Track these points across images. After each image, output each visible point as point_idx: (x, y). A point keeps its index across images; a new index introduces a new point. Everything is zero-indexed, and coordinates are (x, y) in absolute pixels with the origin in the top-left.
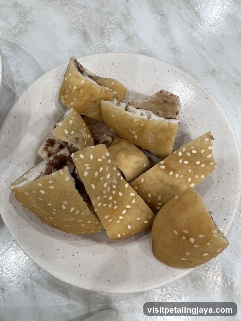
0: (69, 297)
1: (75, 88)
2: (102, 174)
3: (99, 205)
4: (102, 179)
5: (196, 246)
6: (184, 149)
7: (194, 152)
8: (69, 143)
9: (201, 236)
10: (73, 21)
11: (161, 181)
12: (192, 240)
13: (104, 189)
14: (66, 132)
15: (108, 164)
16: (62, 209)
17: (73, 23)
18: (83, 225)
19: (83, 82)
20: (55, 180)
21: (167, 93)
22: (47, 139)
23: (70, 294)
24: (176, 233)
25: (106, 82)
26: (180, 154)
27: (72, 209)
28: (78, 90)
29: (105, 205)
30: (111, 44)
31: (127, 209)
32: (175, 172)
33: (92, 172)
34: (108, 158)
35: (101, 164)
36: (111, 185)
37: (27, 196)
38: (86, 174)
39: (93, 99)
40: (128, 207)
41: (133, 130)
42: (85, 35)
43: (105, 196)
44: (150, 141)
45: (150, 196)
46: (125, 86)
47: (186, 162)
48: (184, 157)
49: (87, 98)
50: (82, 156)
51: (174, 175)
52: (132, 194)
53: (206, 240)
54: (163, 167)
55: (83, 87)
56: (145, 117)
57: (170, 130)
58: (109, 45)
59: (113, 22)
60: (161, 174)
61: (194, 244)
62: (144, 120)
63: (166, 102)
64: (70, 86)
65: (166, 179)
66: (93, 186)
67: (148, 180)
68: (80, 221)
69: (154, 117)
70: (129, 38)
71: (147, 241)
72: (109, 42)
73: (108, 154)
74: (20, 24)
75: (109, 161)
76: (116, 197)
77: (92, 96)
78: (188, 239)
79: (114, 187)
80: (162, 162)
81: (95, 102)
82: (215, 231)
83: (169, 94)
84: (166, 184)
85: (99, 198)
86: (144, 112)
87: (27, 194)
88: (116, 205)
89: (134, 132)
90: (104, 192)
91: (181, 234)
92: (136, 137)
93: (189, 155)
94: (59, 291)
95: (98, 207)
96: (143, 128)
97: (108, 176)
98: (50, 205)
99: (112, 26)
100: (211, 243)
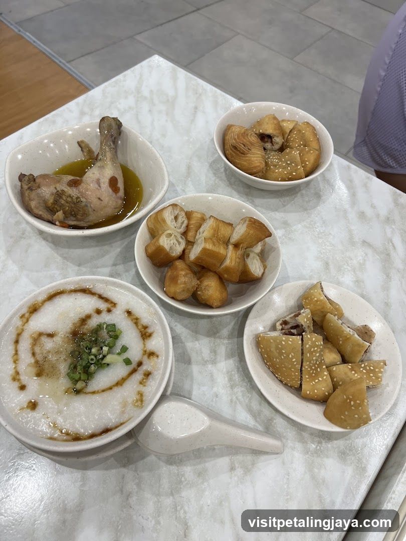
0: (256, 421)
1: (315, 299)
2: (314, 351)
3: (306, 367)
4: (314, 353)
5: (353, 408)
6: (366, 364)
7: (372, 368)
8: (304, 326)
9: (358, 402)
10: (322, 251)
11: (346, 374)
12: (352, 403)
13: (313, 360)
14: (305, 320)
15: (320, 348)
16: (289, 356)
17: (322, 254)
18: (293, 374)
19: (322, 298)
20: (293, 340)
21: (369, 328)
22: (284, 320)
23: (258, 419)
24: (345, 397)
25: (334, 304)
26: (363, 365)
27: (294, 360)
28: (317, 301)
29: (309, 369)
30: (343, 279)
31: (319, 380)
32: (356, 373)
33: (311, 347)
34: (321, 345)
35: (317, 346)
36: (317, 360)
37: (271, 342)
38: (307, 346)
39: (322, 310)
40: (320, 379)
41: (341, 337)
42: (327, 265)
43: (311, 365)
44: (348, 348)
45: (335, 380)
46: (344, 312)
47: (364, 371)
48: (365, 368)
49: (319, 307)
50: (309, 336)
51: (354, 374)
52: (326, 373)
53: (360, 405)
54: (350, 367)
55: (321, 301)
56: (352, 334)
57: (363, 347)
58: (341, 279)
59: (350, 265)
60: (347, 370)
61: (353, 406)
62: (350, 334)
63: (366, 333)
64: (313, 297)
65: (349, 373)
66: (308, 355)
67: (338, 370)
68: (293, 370)
69: (356, 335)
70: (357, 281)
71: (322, 407)
72: (342, 277)
73: (322, 343)
74: (284, 237)
75: (321, 347)
76: (316, 369)
77: (323, 308)
78: (350, 402)
79: (318, 363)
80: (350, 364)
81: (322, 312)
82: (366, 401)
83: (370, 329)
84: (348, 377)
85: (308, 363)
86: (351, 330)
87: (272, 341)
88: (314, 373)
89: (341, 339)
90: (312, 362)
91: (348, 398)
92: (341, 342)
93: (368, 368)
94: (251, 414)
95: (305, 368)
96: (348, 338)
97: (318, 355)
98: (284, 351)
99: (348, 267)
100: (362, 408)
